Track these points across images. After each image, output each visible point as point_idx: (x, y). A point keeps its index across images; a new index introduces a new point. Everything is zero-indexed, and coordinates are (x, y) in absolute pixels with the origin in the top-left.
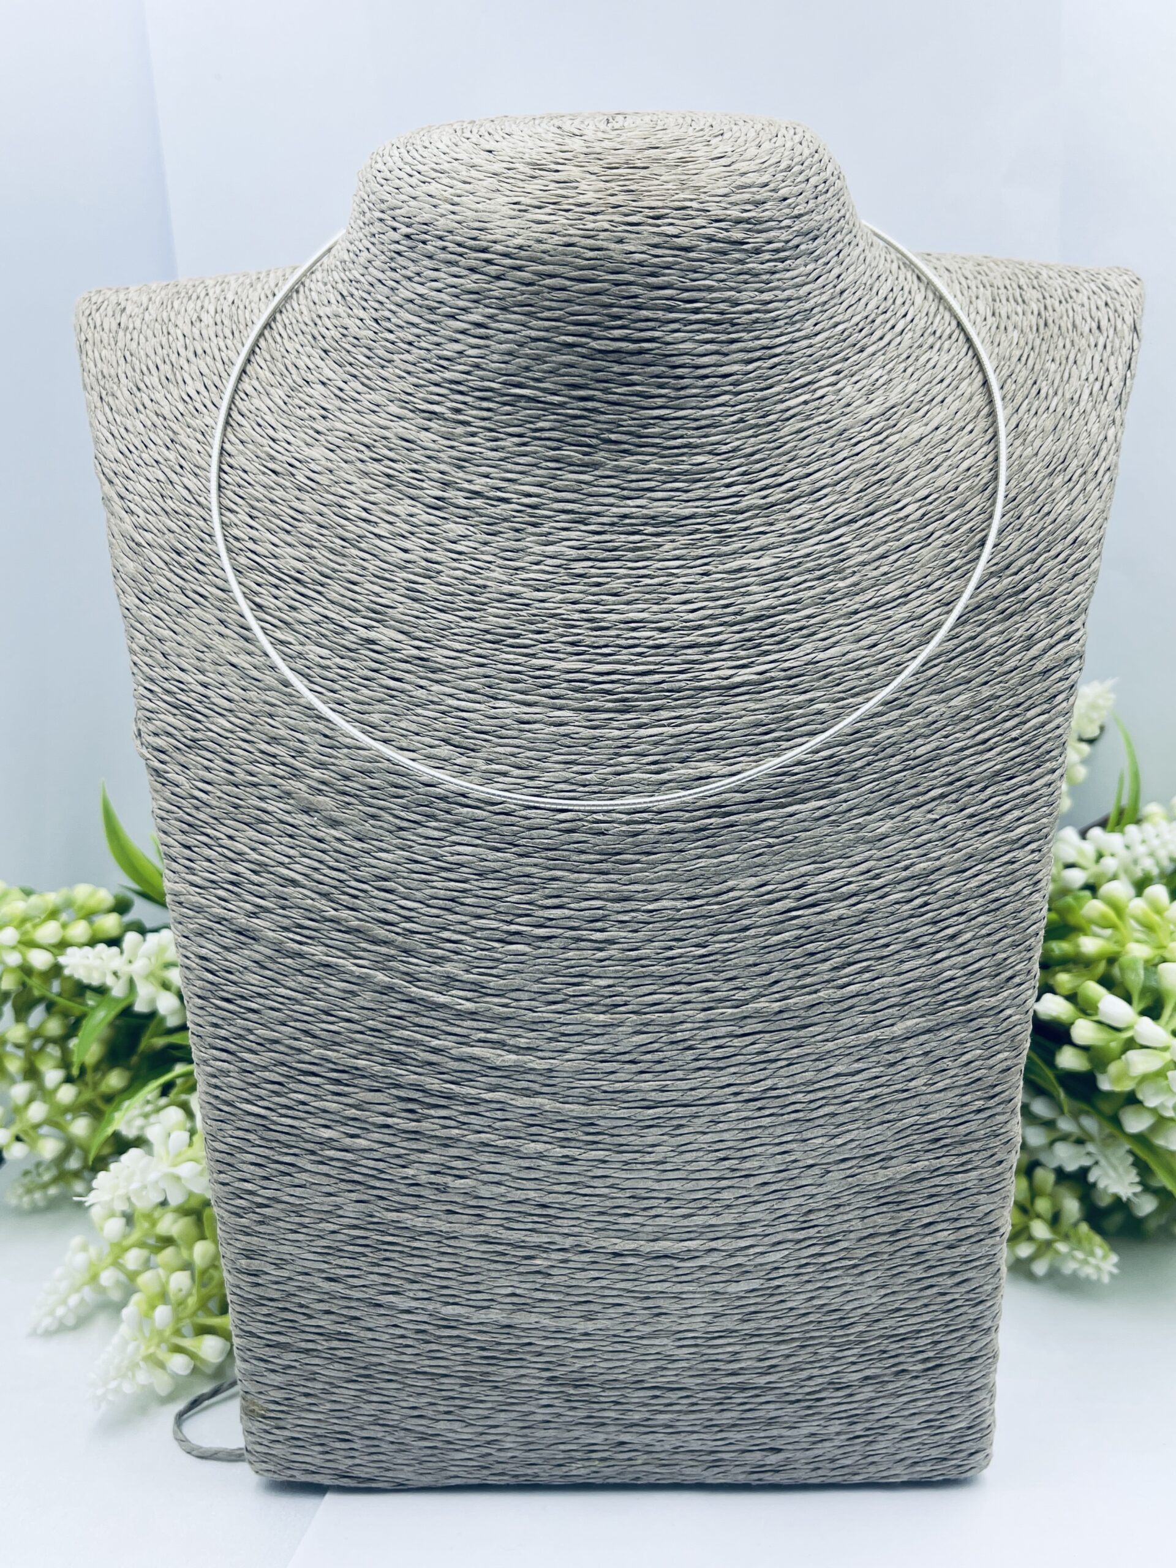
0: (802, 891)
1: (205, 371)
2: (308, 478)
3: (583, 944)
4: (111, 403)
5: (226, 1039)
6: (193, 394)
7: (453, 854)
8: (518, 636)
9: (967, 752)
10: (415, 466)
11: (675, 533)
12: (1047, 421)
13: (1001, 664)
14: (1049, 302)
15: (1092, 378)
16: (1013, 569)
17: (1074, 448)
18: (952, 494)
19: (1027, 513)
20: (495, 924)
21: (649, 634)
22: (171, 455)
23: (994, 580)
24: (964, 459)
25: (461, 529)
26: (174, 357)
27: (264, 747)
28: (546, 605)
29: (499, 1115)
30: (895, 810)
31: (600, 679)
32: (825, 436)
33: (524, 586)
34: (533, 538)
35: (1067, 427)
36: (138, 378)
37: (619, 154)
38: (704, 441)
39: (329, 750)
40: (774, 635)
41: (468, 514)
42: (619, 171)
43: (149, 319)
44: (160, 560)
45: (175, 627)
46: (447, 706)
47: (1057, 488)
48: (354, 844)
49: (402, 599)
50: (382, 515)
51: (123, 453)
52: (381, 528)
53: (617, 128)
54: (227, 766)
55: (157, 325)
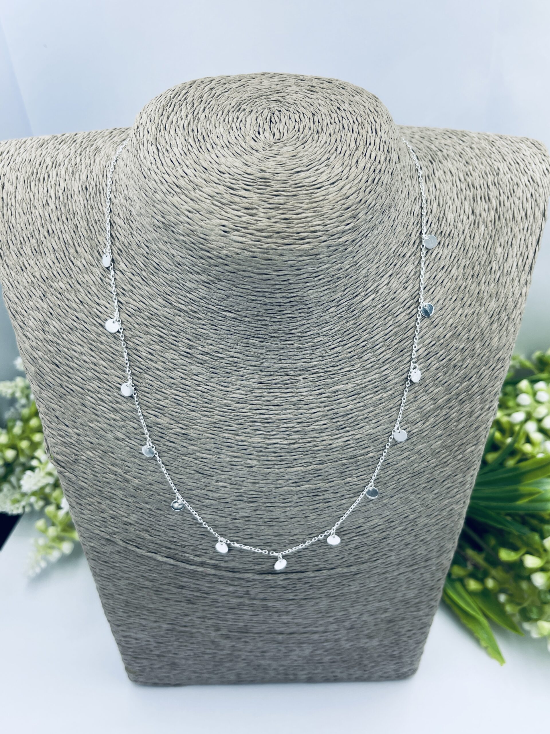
1: (56, 247)
4: (7, 262)
6: (51, 264)
8: (229, 426)
10: (174, 333)
11: (305, 375)
12: (493, 288)
13: (456, 426)
14: (501, 198)
15: (518, 255)
17: (505, 305)
18: (442, 340)
21: (292, 425)
22: (45, 306)
23: (458, 385)
26: (37, 233)
28: (243, 410)
31: (269, 447)
32: (383, 314)
33: (232, 401)
34: (236, 377)
35: (503, 291)
36: (19, 246)
37: (279, 178)
38: (321, 331)
39: (142, 472)
40: (352, 422)
41: (202, 362)
42: (279, 199)
43: (19, 198)
44: (47, 367)
45: (60, 404)
46: (197, 456)
47: (494, 330)
48: (156, 511)
49: (172, 403)
50: (159, 357)
51: (18, 298)
52: (159, 365)
53: (277, 136)
54: (93, 473)
55: (24, 204)
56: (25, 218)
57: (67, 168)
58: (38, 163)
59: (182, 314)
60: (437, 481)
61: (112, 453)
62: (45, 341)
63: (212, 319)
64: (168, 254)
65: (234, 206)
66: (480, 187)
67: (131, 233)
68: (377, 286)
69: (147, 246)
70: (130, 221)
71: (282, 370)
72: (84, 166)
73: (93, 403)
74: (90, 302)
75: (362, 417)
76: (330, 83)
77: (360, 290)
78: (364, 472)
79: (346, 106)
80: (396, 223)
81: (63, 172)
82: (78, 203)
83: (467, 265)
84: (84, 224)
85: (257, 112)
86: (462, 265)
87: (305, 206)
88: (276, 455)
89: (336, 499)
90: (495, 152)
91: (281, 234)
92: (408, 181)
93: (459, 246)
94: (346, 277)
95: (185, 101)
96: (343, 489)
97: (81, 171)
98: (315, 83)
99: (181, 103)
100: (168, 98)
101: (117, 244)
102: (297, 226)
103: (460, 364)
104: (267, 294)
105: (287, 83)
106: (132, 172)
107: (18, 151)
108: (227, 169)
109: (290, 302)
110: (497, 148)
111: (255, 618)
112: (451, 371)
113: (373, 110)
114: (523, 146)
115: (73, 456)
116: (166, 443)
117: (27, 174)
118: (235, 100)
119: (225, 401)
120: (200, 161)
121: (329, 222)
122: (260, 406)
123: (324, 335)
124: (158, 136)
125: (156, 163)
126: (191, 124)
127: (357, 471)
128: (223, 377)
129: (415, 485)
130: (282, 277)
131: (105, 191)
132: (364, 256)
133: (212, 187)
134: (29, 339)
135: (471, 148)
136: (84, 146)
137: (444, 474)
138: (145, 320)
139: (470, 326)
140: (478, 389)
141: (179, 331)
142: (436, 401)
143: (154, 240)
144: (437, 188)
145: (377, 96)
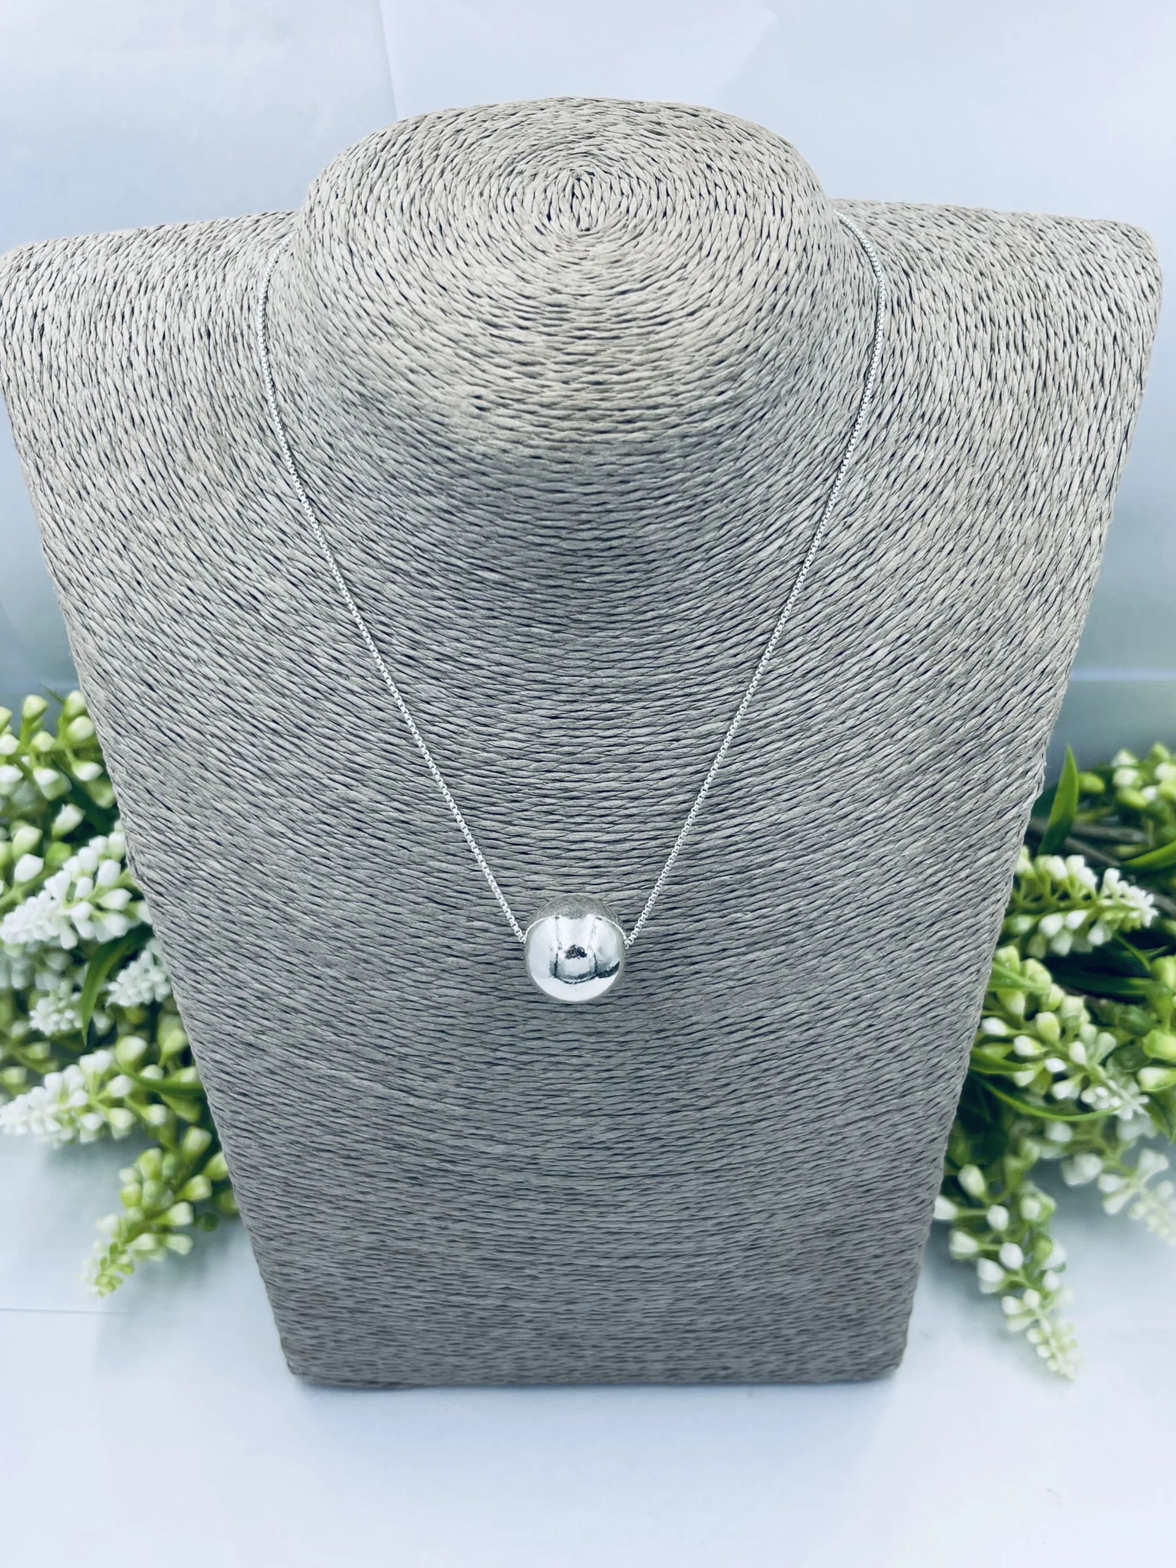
0: (759, 1023)
1: (147, 451)
2: (274, 617)
3: (561, 1067)
4: (51, 481)
5: (246, 1123)
6: (139, 484)
7: (440, 996)
8: (493, 804)
9: (916, 896)
11: (645, 700)
12: (1029, 527)
13: (957, 809)
15: (1084, 461)
16: (976, 712)
17: (1054, 562)
18: (924, 633)
19: (998, 647)
20: (482, 1052)
21: (619, 803)
23: (957, 724)
24: (941, 588)
25: (434, 691)
26: (109, 422)
27: (256, 891)
28: (521, 773)
29: (492, 1182)
30: (846, 952)
31: (574, 847)
33: (499, 754)
34: (504, 705)
35: (1051, 533)
36: (75, 449)
37: (586, 305)
38: (675, 610)
39: (318, 900)
40: (741, 798)
41: (439, 675)
42: (587, 345)
43: (74, 354)
44: (130, 690)
45: (155, 764)
46: (429, 866)
47: (1032, 613)
48: (349, 982)
49: (379, 760)
50: (353, 667)
51: (73, 554)
52: (354, 682)
53: (584, 225)
54: (221, 904)
55: (84, 365)
56: (86, 392)
57: (169, 294)
58: (111, 284)
59: (398, 578)
60: (919, 924)
61: (260, 862)
62: (126, 637)
63: (458, 586)
64: (370, 456)
65: (498, 360)
66: (1007, 322)
67: (298, 419)
68: (789, 522)
69: (330, 445)
70: (296, 396)
71: (598, 691)
72: (202, 290)
73: (221, 761)
74: (216, 559)
75: (760, 787)
76: (695, 116)
77: (754, 528)
78: (767, 902)
79: (725, 163)
80: (826, 395)
81: (161, 303)
82: (192, 362)
83: (976, 481)
84: (204, 403)
85: (547, 176)
86: (966, 480)
87: (637, 359)
88: (588, 864)
89: (710, 956)
90: (1042, 251)
91: (589, 412)
92: (852, 312)
93: (960, 443)
94: (722, 500)
95: (405, 157)
96: (724, 936)
97: (197, 298)
98: (664, 116)
99: (396, 159)
100: (371, 152)
101: (271, 442)
102: (620, 396)
103: (962, 682)
104: (563, 533)
105: (609, 119)
106: (300, 297)
107: (70, 260)
108: (486, 288)
109: (610, 548)
110: (1049, 243)
111: (552, 1220)
112: (943, 695)
113: (777, 169)
114: (1105, 239)
115: (182, 871)
116: (368, 841)
117: (90, 306)
118: (504, 152)
119: (485, 754)
120: (434, 273)
121: (682, 388)
122: (556, 764)
123: (680, 620)
124: (351, 227)
125: (347, 281)
126: (417, 201)
127: (753, 899)
128: (481, 705)
129: (872, 932)
130: (592, 497)
131: (246, 337)
132: (759, 458)
133: (456, 322)
134: (95, 633)
135: (992, 244)
136: (204, 249)
137: (932, 908)
138: (326, 592)
139: (982, 603)
140: (1000, 734)
141: (393, 613)
142: (912, 756)
143: (345, 430)
144: (917, 326)
145: (788, 141)
